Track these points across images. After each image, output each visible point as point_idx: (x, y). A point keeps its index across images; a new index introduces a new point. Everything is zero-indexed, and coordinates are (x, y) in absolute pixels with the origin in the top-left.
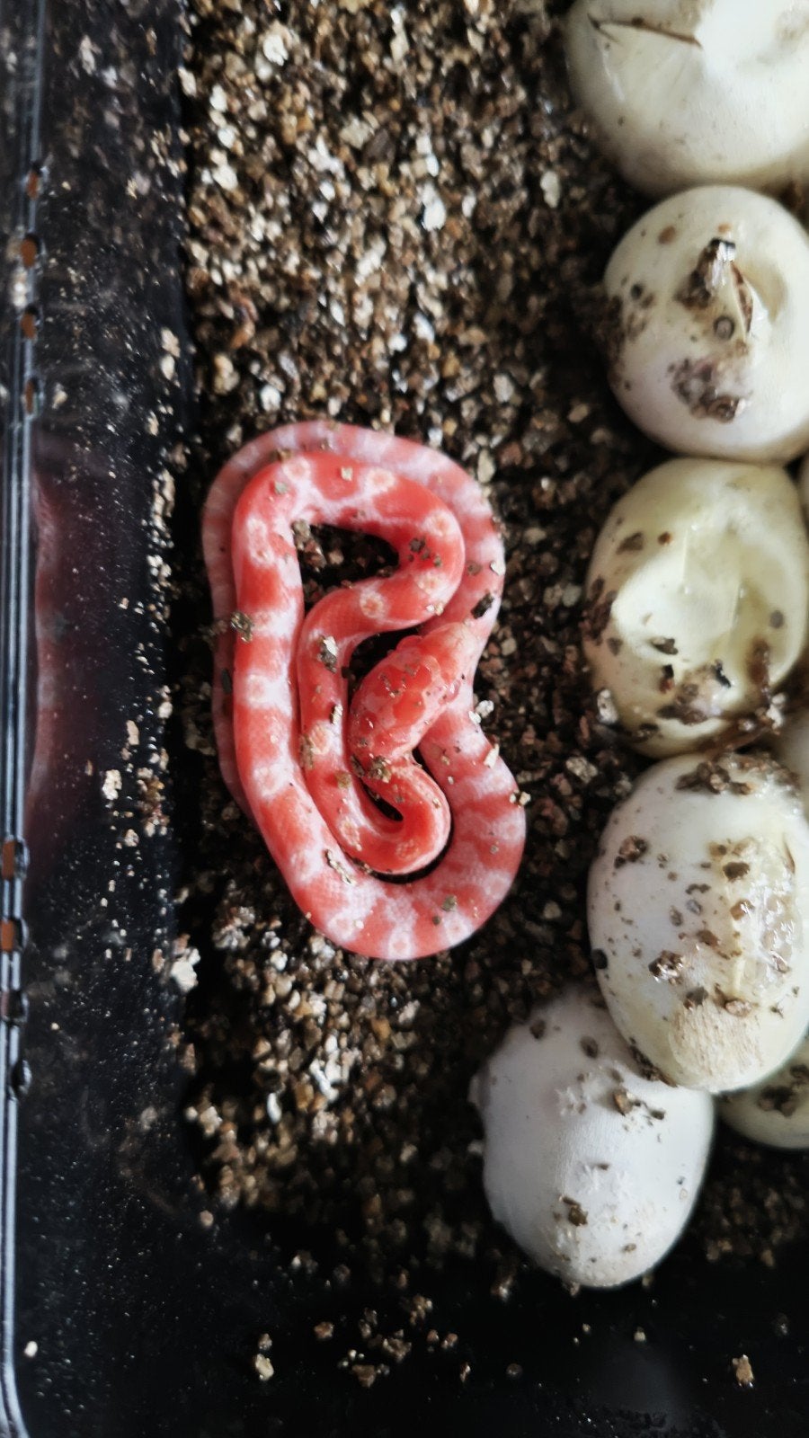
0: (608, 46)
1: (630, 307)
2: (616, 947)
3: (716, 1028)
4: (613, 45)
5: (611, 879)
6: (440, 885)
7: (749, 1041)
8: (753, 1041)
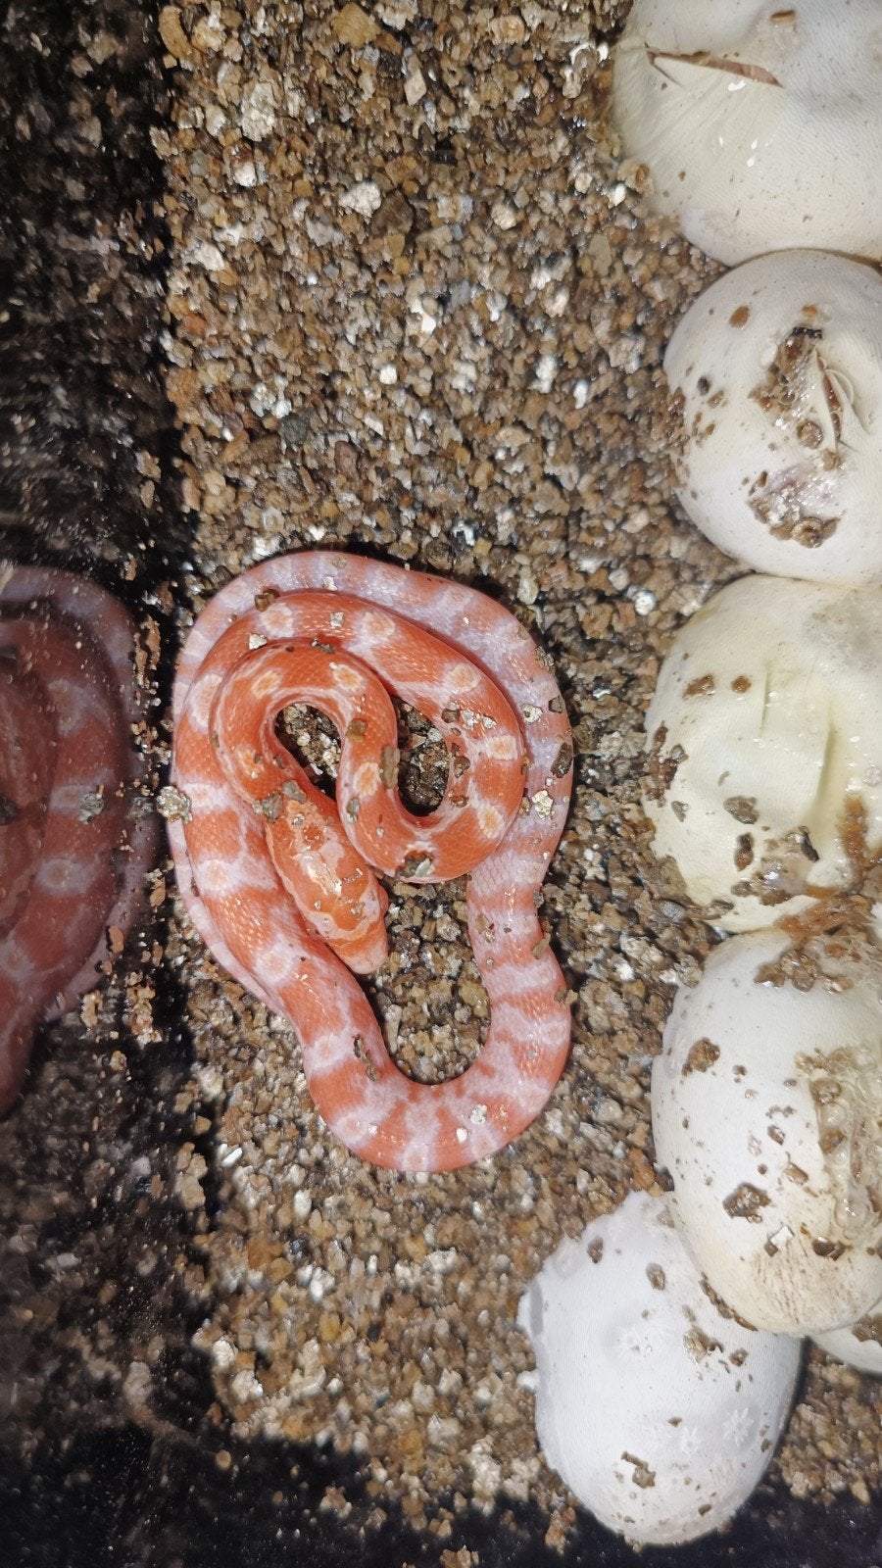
0: (664, 86)
1: (695, 403)
2: (683, 1169)
3: (804, 1272)
4: (671, 86)
5: (678, 1086)
6: (469, 1092)
7: (842, 1286)
8: (847, 1287)
